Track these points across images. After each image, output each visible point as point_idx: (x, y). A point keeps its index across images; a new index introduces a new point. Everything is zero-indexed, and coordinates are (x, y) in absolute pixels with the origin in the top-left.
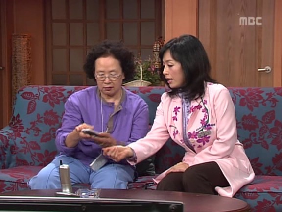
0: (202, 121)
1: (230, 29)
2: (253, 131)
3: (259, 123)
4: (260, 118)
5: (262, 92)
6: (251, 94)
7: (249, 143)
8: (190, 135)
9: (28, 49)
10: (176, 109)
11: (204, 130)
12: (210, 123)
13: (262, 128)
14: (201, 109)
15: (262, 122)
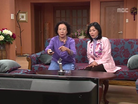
0: (100, 48)
1: (110, 20)
2: (117, 52)
3: (119, 50)
4: (120, 48)
5: (120, 40)
6: (117, 41)
7: (116, 56)
8: (96, 53)
9: (49, 26)
10: (92, 45)
11: (100, 51)
12: (102, 48)
13: (120, 51)
14: (100, 45)
15: (120, 50)
